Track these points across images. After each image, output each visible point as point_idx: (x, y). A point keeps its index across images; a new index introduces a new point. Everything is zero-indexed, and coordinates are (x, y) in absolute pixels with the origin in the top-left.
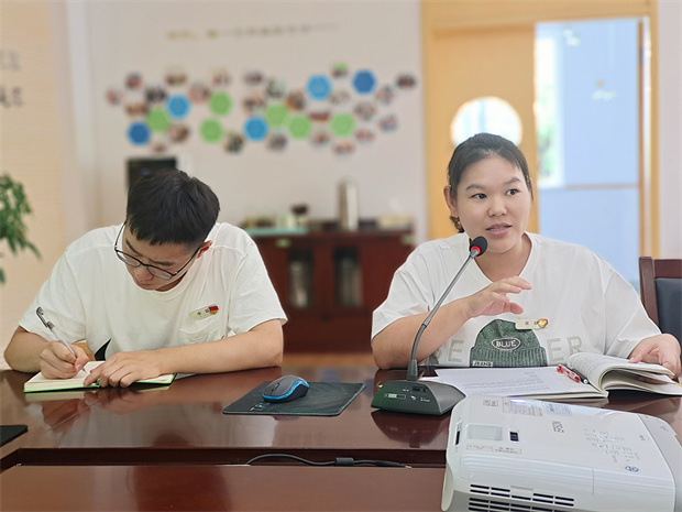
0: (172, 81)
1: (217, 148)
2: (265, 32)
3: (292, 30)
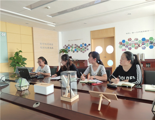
0: (68, 45)
1: (72, 52)
2: (76, 40)
3: (79, 40)
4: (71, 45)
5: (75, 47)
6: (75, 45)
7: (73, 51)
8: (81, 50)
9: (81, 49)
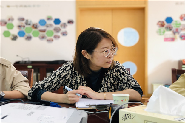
1: (9, 39)
5: (20, 26)
7: (11, 37)
8: (41, 34)
9: (41, 31)
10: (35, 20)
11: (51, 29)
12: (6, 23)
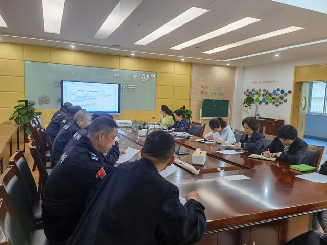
0: (253, 91)
3: (272, 81)
4: (257, 90)
5: (263, 95)
6: (265, 91)
7: (259, 102)
8: (273, 100)
9: (273, 98)
10: (271, 92)
11: (278, 97)
12: (257, 93)
